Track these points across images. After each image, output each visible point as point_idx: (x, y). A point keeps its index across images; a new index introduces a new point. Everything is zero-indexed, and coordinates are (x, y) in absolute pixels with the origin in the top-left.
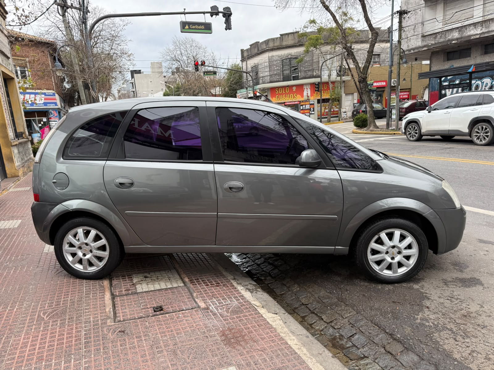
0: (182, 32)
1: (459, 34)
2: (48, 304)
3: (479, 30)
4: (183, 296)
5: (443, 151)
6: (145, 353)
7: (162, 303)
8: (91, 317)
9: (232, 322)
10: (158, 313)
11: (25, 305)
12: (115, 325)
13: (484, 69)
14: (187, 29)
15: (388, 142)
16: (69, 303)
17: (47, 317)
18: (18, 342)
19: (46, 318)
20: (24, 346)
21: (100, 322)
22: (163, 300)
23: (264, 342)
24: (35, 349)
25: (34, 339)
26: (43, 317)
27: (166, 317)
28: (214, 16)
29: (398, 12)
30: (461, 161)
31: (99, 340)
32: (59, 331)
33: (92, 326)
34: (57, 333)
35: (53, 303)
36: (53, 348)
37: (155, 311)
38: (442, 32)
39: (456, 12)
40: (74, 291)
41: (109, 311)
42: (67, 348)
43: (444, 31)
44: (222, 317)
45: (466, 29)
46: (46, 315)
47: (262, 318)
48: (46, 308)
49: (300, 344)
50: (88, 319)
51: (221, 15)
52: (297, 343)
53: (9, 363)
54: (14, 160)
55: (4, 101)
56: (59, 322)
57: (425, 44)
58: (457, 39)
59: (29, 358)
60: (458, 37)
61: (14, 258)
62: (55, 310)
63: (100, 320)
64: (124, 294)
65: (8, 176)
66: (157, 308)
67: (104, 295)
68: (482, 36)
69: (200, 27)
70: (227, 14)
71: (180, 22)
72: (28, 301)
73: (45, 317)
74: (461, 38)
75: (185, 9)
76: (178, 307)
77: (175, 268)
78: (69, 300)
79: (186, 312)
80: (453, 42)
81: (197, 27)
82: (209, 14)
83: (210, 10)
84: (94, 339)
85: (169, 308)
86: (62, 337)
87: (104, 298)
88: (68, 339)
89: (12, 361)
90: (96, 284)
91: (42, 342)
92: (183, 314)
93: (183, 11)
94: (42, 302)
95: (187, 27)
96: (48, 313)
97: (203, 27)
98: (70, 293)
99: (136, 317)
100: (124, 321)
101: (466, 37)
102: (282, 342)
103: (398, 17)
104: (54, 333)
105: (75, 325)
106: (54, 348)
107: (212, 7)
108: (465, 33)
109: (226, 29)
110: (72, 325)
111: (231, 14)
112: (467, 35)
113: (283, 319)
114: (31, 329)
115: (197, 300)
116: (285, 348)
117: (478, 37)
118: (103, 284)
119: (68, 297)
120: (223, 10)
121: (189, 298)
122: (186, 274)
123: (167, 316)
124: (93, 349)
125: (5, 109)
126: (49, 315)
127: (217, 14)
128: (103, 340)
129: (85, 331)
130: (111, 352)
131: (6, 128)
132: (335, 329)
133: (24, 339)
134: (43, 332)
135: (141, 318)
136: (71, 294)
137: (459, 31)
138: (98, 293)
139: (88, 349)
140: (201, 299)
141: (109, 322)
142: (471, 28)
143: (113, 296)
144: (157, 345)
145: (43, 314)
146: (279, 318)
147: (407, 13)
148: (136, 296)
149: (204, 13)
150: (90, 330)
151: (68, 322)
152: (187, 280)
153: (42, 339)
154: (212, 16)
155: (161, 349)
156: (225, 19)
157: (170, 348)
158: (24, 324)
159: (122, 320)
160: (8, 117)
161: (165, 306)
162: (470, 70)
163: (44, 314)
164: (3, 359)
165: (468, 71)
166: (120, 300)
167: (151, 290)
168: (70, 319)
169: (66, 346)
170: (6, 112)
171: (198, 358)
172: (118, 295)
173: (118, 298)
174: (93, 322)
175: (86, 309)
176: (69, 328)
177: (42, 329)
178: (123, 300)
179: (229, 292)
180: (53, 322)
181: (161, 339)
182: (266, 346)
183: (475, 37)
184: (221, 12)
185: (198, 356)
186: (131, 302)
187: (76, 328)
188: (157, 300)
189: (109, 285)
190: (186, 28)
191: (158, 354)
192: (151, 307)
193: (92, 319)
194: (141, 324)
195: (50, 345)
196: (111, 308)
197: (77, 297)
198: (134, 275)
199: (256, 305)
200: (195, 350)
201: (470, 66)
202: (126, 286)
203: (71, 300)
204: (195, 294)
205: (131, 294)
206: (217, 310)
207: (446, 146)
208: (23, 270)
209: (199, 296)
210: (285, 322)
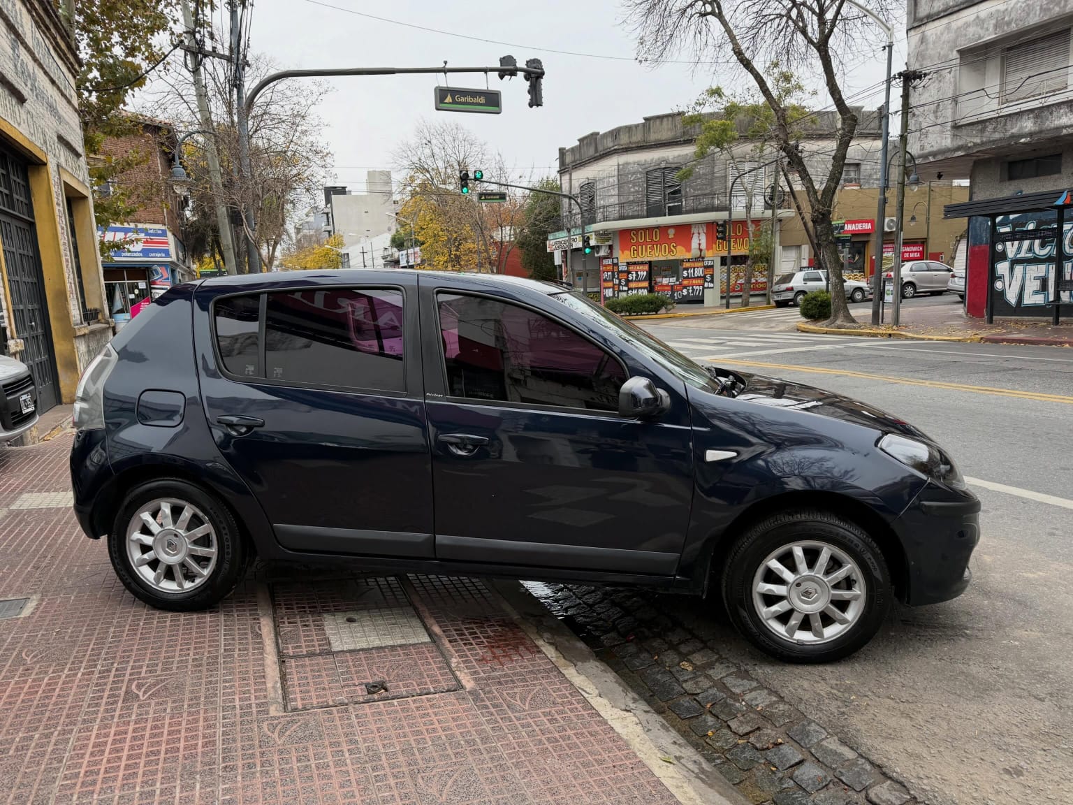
0: (437, 109)
1: (1035, 123)
2: (148, 667)
4: (430, 664)
5: (997, 376)
6: (348, 778)
7: (386, 676)
8: (237, 697)
9: (533, 724)
10: (376, 696)
11: (99, 667)
12: (286, 716)
14: (450, 103)
15: (875, 353)
16: (190, 667)
17: (145, 692)
18: (85, 742)
19: (143, 696)
20: (99, 751)
21: (254, 710)
22: (388, 671)
23: (603, 769)
24: (120, 758)
25: (118, 737)
26: (137, 692)
27: (394, 706)
28: (507, 77)
29: (900, 74)
30: (1039, 398)
31: (252, 746)
32: (170, 723)
33: (238, 717)
34: (166, 726)
35: (157, 665)
36: (156, 757)
37: (369, 693)
38: (999, 117)
39: (1030, 77)
40: (200, 642)
41: (274, 688)
42: (186, 759)
43: (1002, 116)
44: (513, 713)
45: (1051, 114)
46: (143, 690)
47: (598, 718)
48: (143, 675)
49: (681, 776)
50: (230, 702)
51: (521, 75)
52: (675, 776)
53: (67, 785)
54: (78, 367)
55: (64, 244)
56: (169, 704)
57: (960, 143)
58: (1031, 134)
59: (108, 775)
60: (1033, 129)
61: (76, 568)
62: (162, 681)
63: (254, 706)
64: (305, 653)
65: (64, 400)
66: (374, 687)
67: (262, 654)
69: (475, 100)
70: (534, 74)
71: (435, 89)
72: (105, 660)
73: (141, 694)
74: (1041, 132)
75: (446, 63)
76: (418, 685)
77: (411, 604)
78: (190, 660)
79: (435, 698)
80: (1023, 140)
81: (469, 99)
82: (497, 73)
83: (498, 65)
84: (243, 744)
85: (398, 686)
86: (175, 737)
87: (263, 659)
88: (188, 741)
89: (73, 781)
90: (245, 629)
91: (134, 745)
92: (428, 700)
93: (441, 65)
94: (135, 662)
95: (449, 99)
96: (147, 685)
97: (482, 100)
98: (192, 647)
99: (331, 703)
100: (305, 709)
101: (1050, 130)
102: (641, 771)
103: (902, 85)
104: (159, 728)
105: (202, 712)
106: (159, 759)
107: (504, 58)
108: (1048, 123)
109: (531, 105)
110: (198, 712)
111: (543, 74)
112: (1052, 126)
113: (645, 723)
114: (113, 717)
115: (458, 673)
116: (648, 783)
118: (260, 630)
119: (189, 655)
120: (527, 65)
121: (441, 668)
122: (435, 618)
123: (396, 704)
124: (240, 765)
125: (67, 261)
126: (150, 690)
127: (513, 73)
128: (260, 746)
129: (223, 727)
130: (277, 772)
131: (66, 299)
132: (757, 749)
133: (98, 736)
134: (136, 723)
135: (342, 704)
136: (195, 648)
137: (1036, 117)
138: (251, 650)
139: (229, 764)
140: (466, 671)
141: (274, 711)
142: (1062, 111)
143: (282, 659)
144: (374, 763)
145: (136, 686)
146: (636, 719)
147: (920, 77)
148: (330, 659)
149: (485, 71)
150: (233, 724)
151: (189, 705)
152: (437, 629)
153: (134, 738)
154: (502, 77)
155: (382, 772)
156: (528, 83)
157: (401, 770)
158: (97, 705)
159: (300, 708)
160: (71, 276)
161: (390, 681)
162: (1060, 202)
163: (139, 687)
164: (55, 775)
165: (1055, 204)
166: (297, 666)
167: (361, 647)
168: (192, 700)
169: (184, 755)
170: (67, 266)
171: (461, 795)
172: (291, 654)
173: (293, 661)
174: (241, 709)
175: (225, 681)
176: (190, 718)
177: (134, 717)
178: (303, 666)
180: (157, 704)
181: (382, 751)
182: (606, 778)
183: (1070, 131)
184: (522, 70)
185: (461, 791)
186: (319, 671)
187: (206, 719)
188: (374, 669)
189: (272, 635)
190: (447, 101)
191: (377, 781)
192: (361, 684)
193: (237, 703)
194: (341, 718)
195: (151, 751)
196: (277, 682)
197: (206, 654)
198: (325, 616)
199: (585, 691)
200: (454, 777)
201: (1059, 193)
202: (308, 636)
203: (194, 660)
204: (454, 660)
205: (320, 654)
206: (501, 695)
207: (1005, 365)
208: (96, 595)
209: (462, 665)
210: (649, 730)
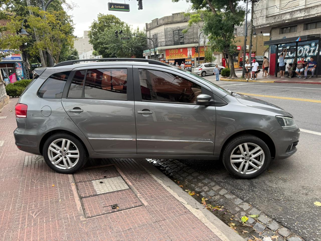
0: (109, 10)
1: (290, 16)
2: (34, 205)
3: (303, 14)
4: (131, 197)
5: (283, 93)
7: (117, 202)
8: (68, 214)
9: (169, 216)
10: (115, 210)
11: (17, 206)
12: (86, 220)
13: (307, 39)
14: (113, 8)
15: (246, 87)
16: (49, 204)
17: (35, 215)
18: (16, 236)
20: (22, 240)
22: (117, 200)
25: (28, 233)
26: (32, 215)
31: (77, 233)
32: (46, 226)
33: (70, 222)
34: (45, 228)
35: (38, 204)
37: (113, 209)
38: (279, 14)
39: (289, 2)
40: (51, 194)
41: (80, 209)
42: (54, 240)
43: (280, 14)
44: (162, 212)
45: (295, 13)
47: (189, 212)
48: (33, 208)
49: (220, 231)
50: (66, 216)
52: (218, 231)
56: (44, 219)
57: (268, 22)
58: (289, 20)
60: (289, 18)
61: (3, 169)
62: (40, 210)
63: (74, 217)
64: (88, 196)
66: (114, 206)
67: (73, 197)
68: (305, 18)
69: (121, 7)
71: (108, 3)
72: (19, 203)
73: (33, 215)
74: (292, 19)
76: (129, 205)
77: (120, 176)
79: (135, 209)
80: (286, 21)
81: (119, 7)
85: (122, 206)
86: (49, 231)
87: (74, 199)
88: (54, 233)
90: (66, 188)
91: (34, 236)
92: (133, 210)
94: (29, 203)
95: (113, 7)
96: (35, 212)
97: (123, 7)
99: (101, 214)
100: (92, 217)
101: (294, 18)
102: (208, 230)
103: (251, 4)
104: (42, 229)
105: (57, 221)
108: (294, 16)
110: (55, 221)
112: (295, 17)
113: (204, 213)
114: (25, 225)
115: (141, 199)
116: (211, 235)
117: (302, 18)
118: (71, 188)
119: (48, 199)
121: (135, 198)
122: (129, 180)
123: (123, 212)
126: (37, 214)
128: (79, 233)
129: (65, 226)
133: (20, 233)
134: (34, 227)
135: (104, 214)
136: (50, 197)
137: (290, 14)
138: (70, 196)
140: (143, 198)
141: (82, 218)
142: (298, 12)
143: (81, 198)
145: (32, 213)
146: (201, 212)
147: (257, 2)
148: (97, 197)
150: (69, 225)
151: (52, 219)
152: (130, 184)
153: (34, 233)
156: (138, 2)
158: (18, 221)
159: (90, 216)
161: (119, 204)
162: (297, 40)
165: (296, 41)
166: (86, 201)
167: (107, 192)
168: (52, 216)
172: (84, 196)
173: (85, 199)
174: (70, 219)
175: (63, 208)
176: (53, 224)
177: (32, 225)
178: (88, 201)
179: (162, 193)
180: (40, 219)
181: (122, 230)
183: (300, 19)
186: (94, 202)
187: (58, 224)
188: (113, 199)
189: (76, 190)
192: (109, 206)
193: (68, 216)
194: (105, 219)
195: (41, 238)
196: (81, 207)
197: (54, 198)
198: (92, 181)
199: (183, 203)
200: (148, 238)
201: (297, 38)
202: (88, 189)
203: (50, 201)
204: (138, 195)
205: (93, 196)
206: (157, 207)
207: (284, 90)
208: (12, 179)
209: (141, 196)
210: (206, 215)
